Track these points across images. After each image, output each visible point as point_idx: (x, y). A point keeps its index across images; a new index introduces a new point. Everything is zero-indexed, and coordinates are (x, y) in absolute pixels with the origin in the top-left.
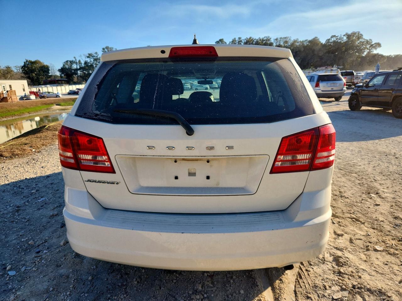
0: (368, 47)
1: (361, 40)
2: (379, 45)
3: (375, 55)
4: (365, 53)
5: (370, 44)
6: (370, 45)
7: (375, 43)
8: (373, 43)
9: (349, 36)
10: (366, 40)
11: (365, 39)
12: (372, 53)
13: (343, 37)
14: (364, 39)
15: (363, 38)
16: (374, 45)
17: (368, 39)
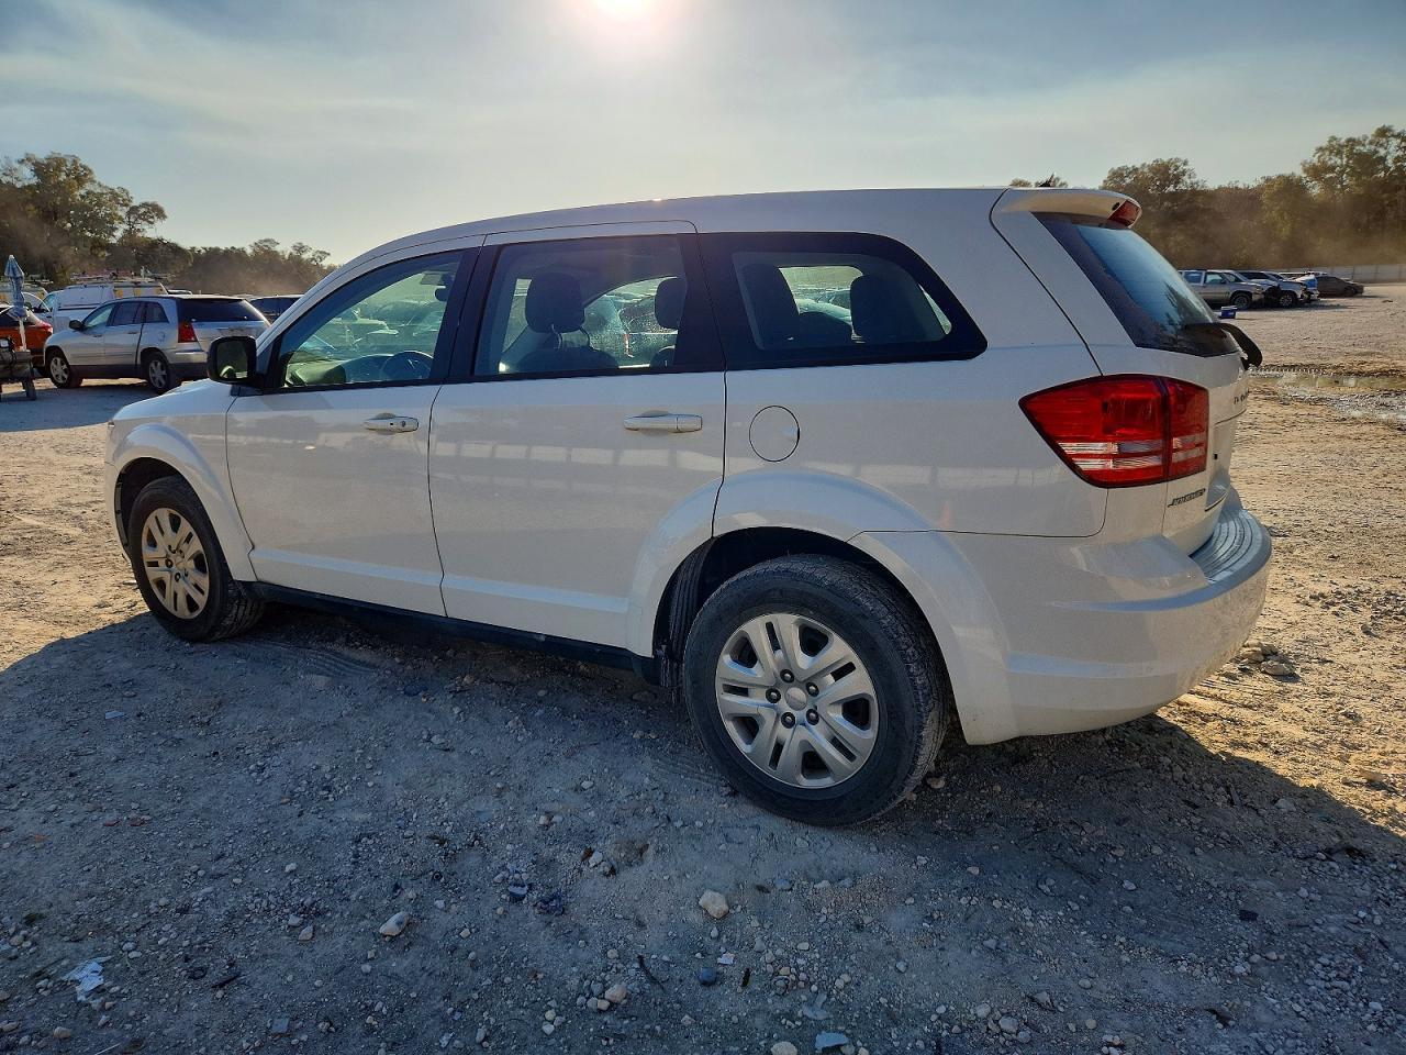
0: (122, 212)
1: (88, 186)
2: (154, 212)
3: (155, 244)
4: (119, 234)
5: (126, 205)
6: (126, 209)
7: (145, 205)
8: (135, 203)
9: (40, 169)
10: (106, 187)
11: (104, 183)
12: (140, 235)
13: (17, 166)
14: (100, 185)
15: (94, 182)
16: (142, 210)
17: (114, 185)
